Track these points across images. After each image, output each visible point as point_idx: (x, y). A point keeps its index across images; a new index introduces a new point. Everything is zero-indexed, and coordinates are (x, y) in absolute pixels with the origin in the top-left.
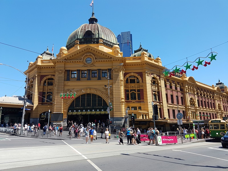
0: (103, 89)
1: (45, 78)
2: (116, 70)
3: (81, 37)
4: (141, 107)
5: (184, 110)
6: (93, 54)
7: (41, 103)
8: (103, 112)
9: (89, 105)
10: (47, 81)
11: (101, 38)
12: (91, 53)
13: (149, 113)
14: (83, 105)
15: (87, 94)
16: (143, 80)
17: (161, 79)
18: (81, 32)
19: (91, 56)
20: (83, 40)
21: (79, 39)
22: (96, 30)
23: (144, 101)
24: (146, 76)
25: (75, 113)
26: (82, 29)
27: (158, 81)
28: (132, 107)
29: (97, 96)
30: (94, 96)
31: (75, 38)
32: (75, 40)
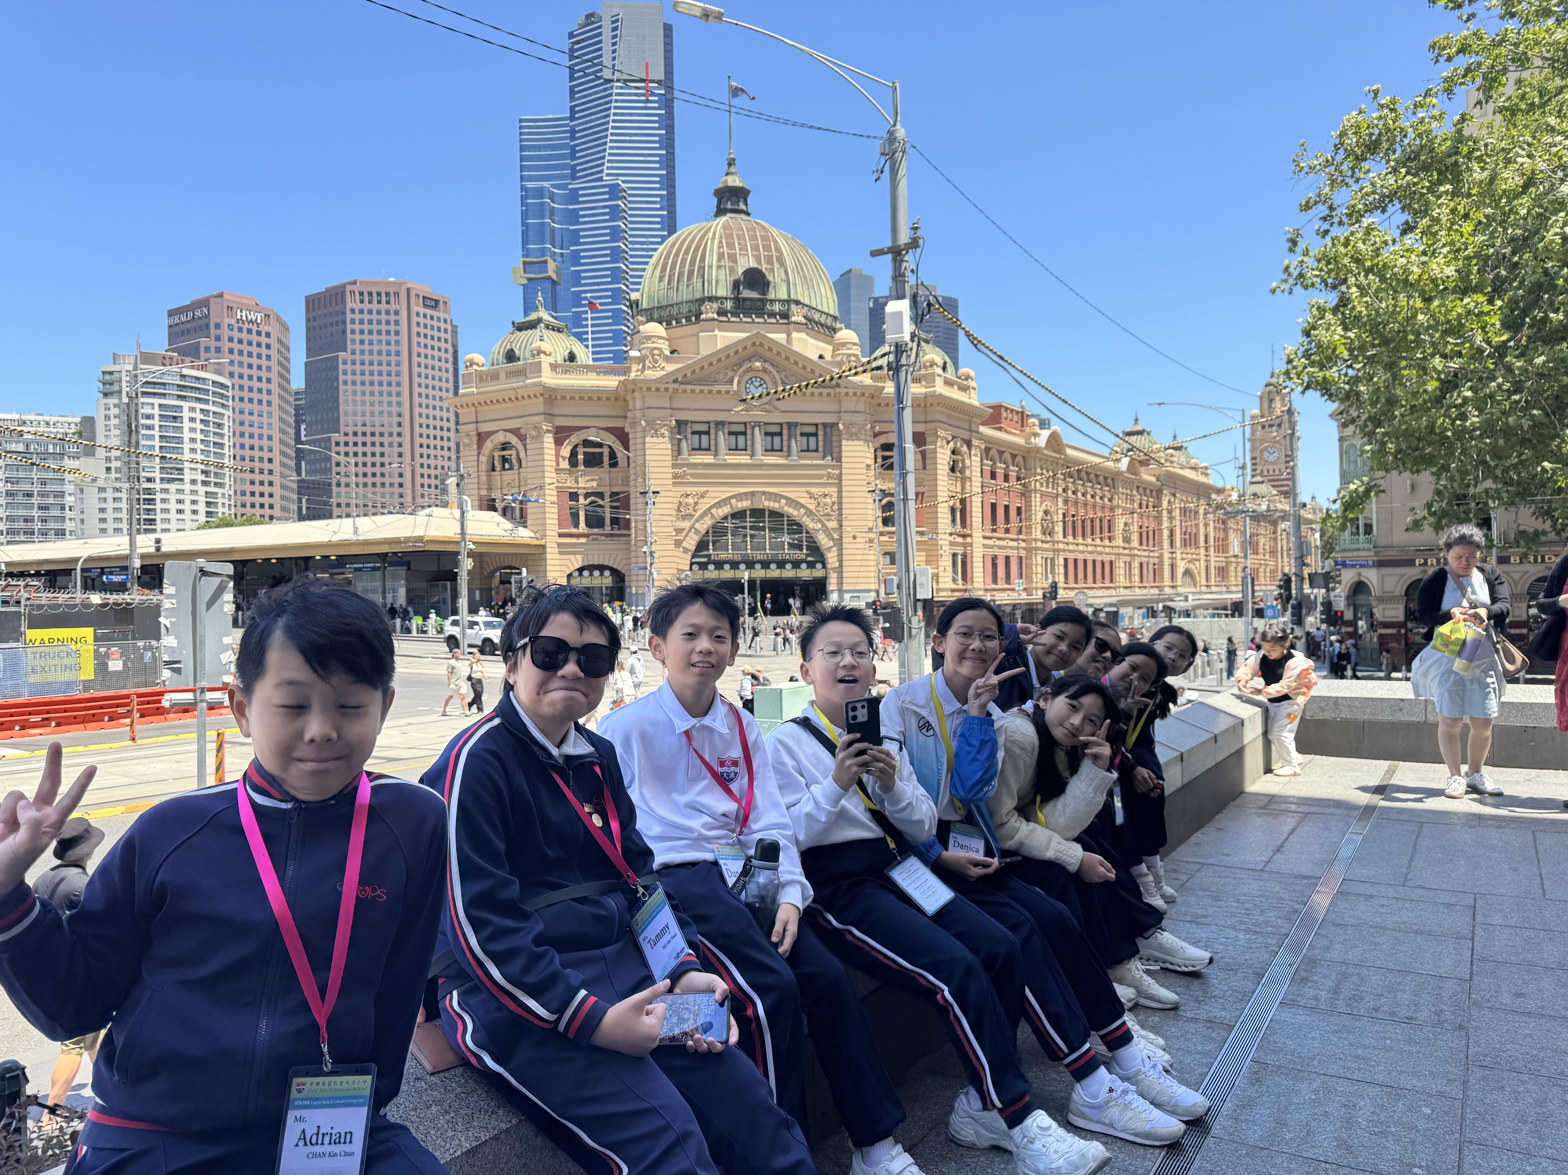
0: (806, 495)
1: (575, 439)
2: (854, 430)
3: (722, 292)
5: (1023, 553)
6: (773, 365)
8: (805, 573)
9: (758, 547)
10: (581, 450)
11: (797, 303)
12: (765, 361)
13: (941, 574)
14: (739, 547)
15: (753, 511)
16: (927, 462)
17: (973, 452)
18: (719, 267)
19: (765, 370)
20: (729, 305)
21: (717, 298)
22: (776, 265)
24: (939, 450)
25: (711, 574)
26: (721, 256)
27: (963, 462)
29: (785, 519)
30: (776, 516)
31: (692, 287)
32: (692, 297)
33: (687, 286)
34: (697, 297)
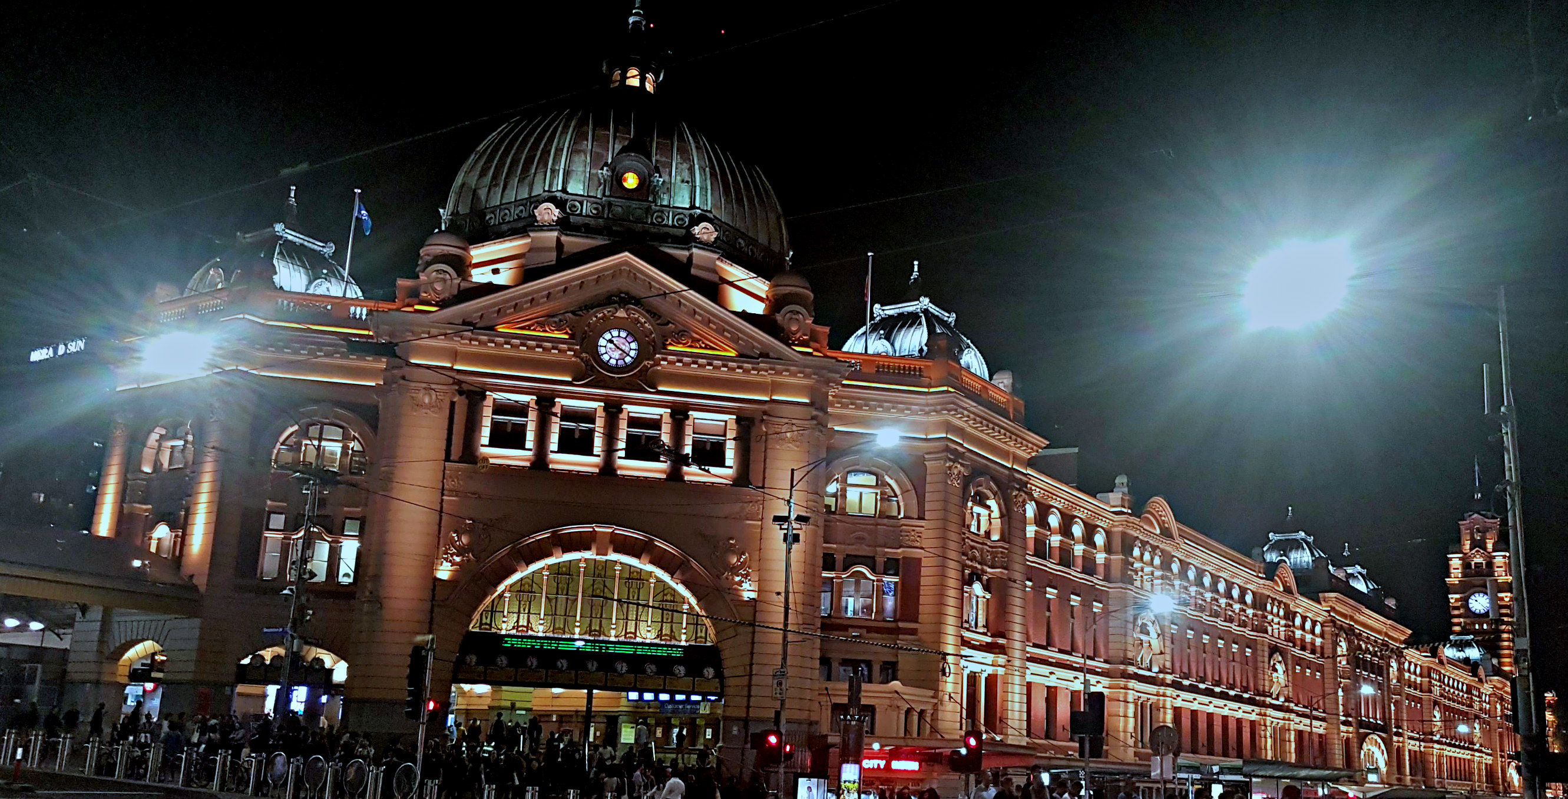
2: (790, 434)
3: (575, 188)
4: (900, 666)
6: (651, 314)
8: (679, 684)
11: (707, 217)
15: (591, 562)
16: (927, 506)
18: (574, 152)
19: (636, 319)
20: (586, 210)
21: (564, 198)
22: (678, 159)
23: (914, 632)
25: (501, 673)
27: (994, 518)
28: (845, 662)
29: (652, 581)
31: (527, 181)
32: (527, 196)
33: (521, 180)
34: (533, 195)
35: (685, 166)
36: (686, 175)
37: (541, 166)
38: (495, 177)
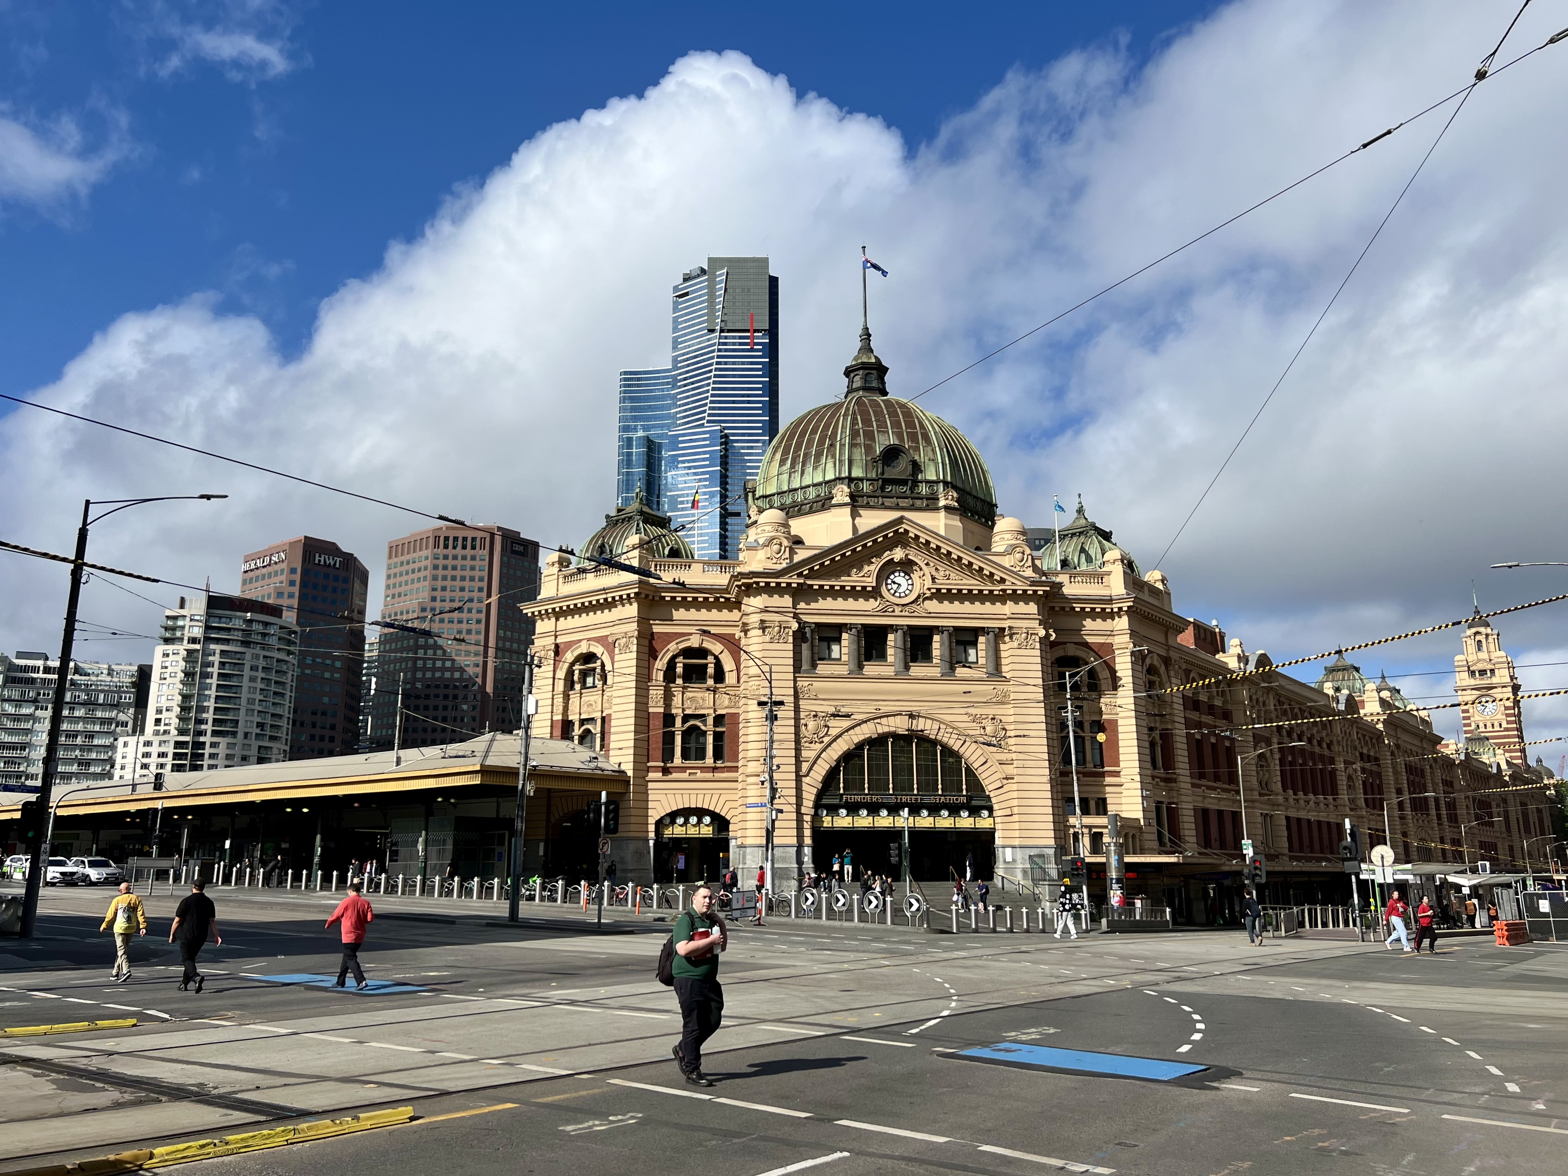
0: (966, 718)
1: (673, 648)
2: (1024, 637)
3: (857, 473)
4: (1108, 801)
6: (920, 557)
7: (662, 764)
8: (965, 821)
9: (903, 786)
10: (680, 661)
11: (949, 484)
12: (910, 552)
14: (878, 785)
15: (895, 736)
19: (911, 563)
20: (866, 487)
21: (850, 480)
22: (922, 443)
25: (843, 821)
27: (1161, 684)
29: (939, 747)
30: (927, 743)
31: (820, 469)
32: (821, 479)
33: (815, 468)
34: (827, 479)
35: (929, 448)
36: (930, 454)
37: (829, 457)
38: (793, 465)
